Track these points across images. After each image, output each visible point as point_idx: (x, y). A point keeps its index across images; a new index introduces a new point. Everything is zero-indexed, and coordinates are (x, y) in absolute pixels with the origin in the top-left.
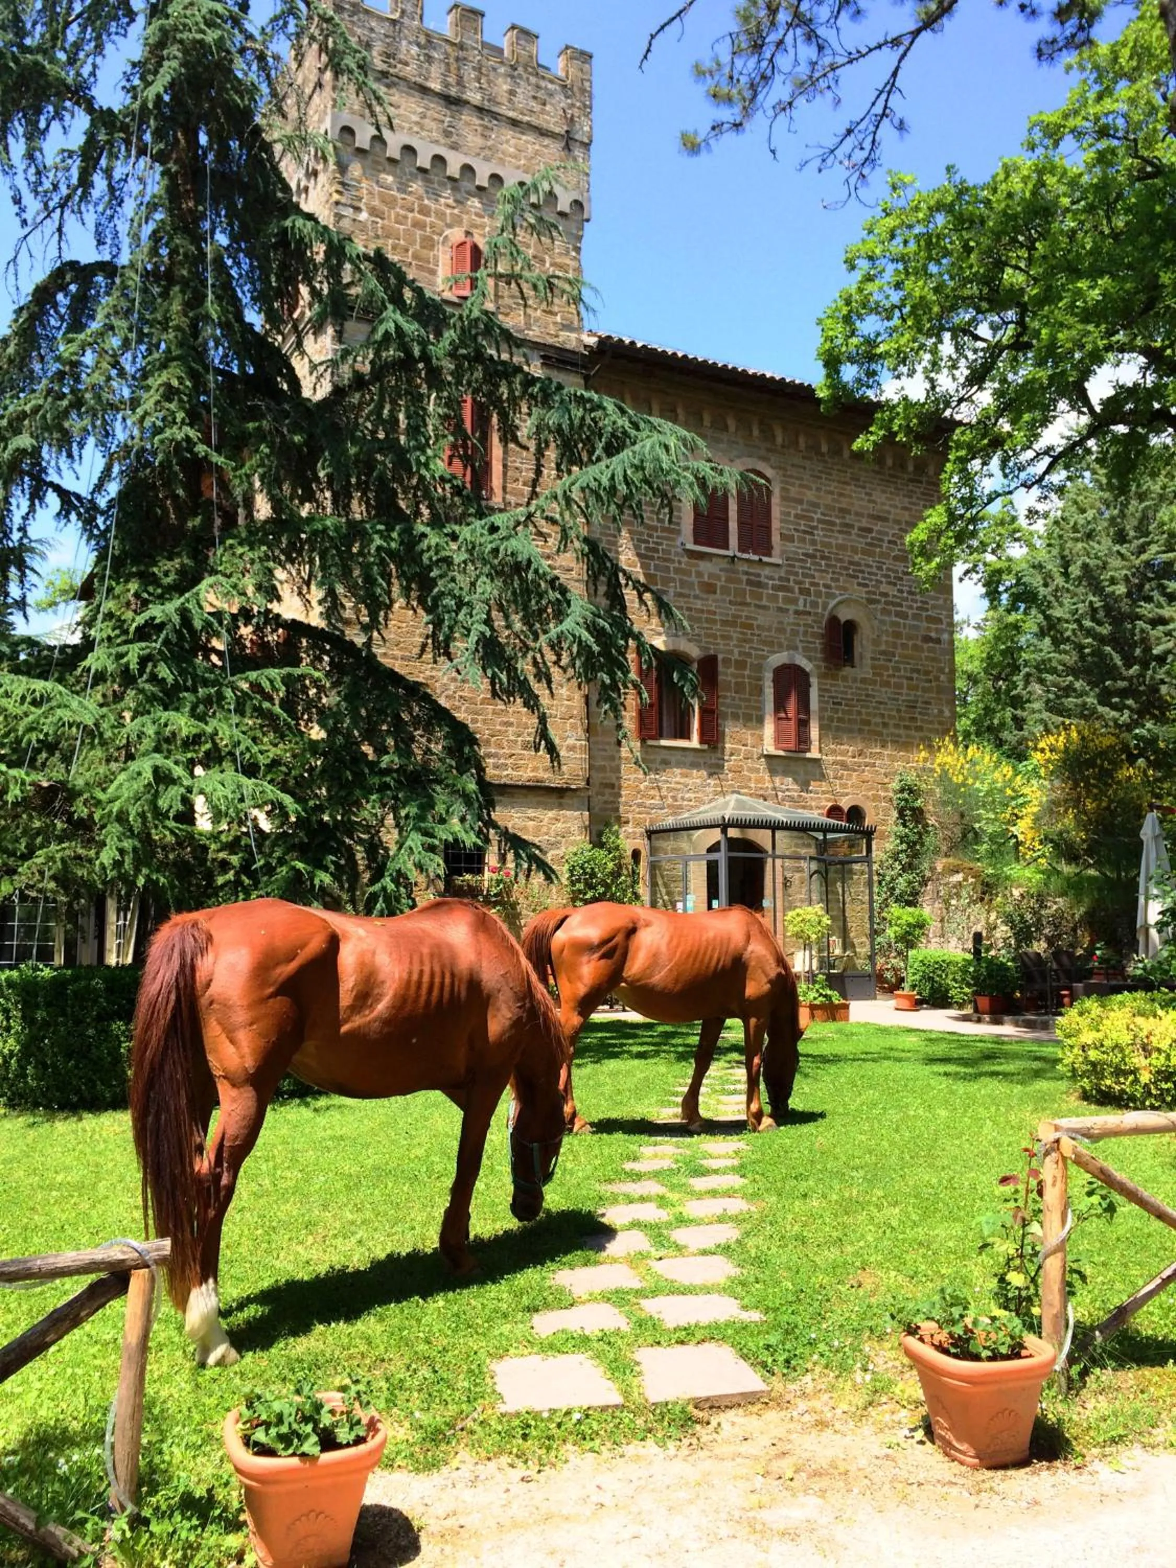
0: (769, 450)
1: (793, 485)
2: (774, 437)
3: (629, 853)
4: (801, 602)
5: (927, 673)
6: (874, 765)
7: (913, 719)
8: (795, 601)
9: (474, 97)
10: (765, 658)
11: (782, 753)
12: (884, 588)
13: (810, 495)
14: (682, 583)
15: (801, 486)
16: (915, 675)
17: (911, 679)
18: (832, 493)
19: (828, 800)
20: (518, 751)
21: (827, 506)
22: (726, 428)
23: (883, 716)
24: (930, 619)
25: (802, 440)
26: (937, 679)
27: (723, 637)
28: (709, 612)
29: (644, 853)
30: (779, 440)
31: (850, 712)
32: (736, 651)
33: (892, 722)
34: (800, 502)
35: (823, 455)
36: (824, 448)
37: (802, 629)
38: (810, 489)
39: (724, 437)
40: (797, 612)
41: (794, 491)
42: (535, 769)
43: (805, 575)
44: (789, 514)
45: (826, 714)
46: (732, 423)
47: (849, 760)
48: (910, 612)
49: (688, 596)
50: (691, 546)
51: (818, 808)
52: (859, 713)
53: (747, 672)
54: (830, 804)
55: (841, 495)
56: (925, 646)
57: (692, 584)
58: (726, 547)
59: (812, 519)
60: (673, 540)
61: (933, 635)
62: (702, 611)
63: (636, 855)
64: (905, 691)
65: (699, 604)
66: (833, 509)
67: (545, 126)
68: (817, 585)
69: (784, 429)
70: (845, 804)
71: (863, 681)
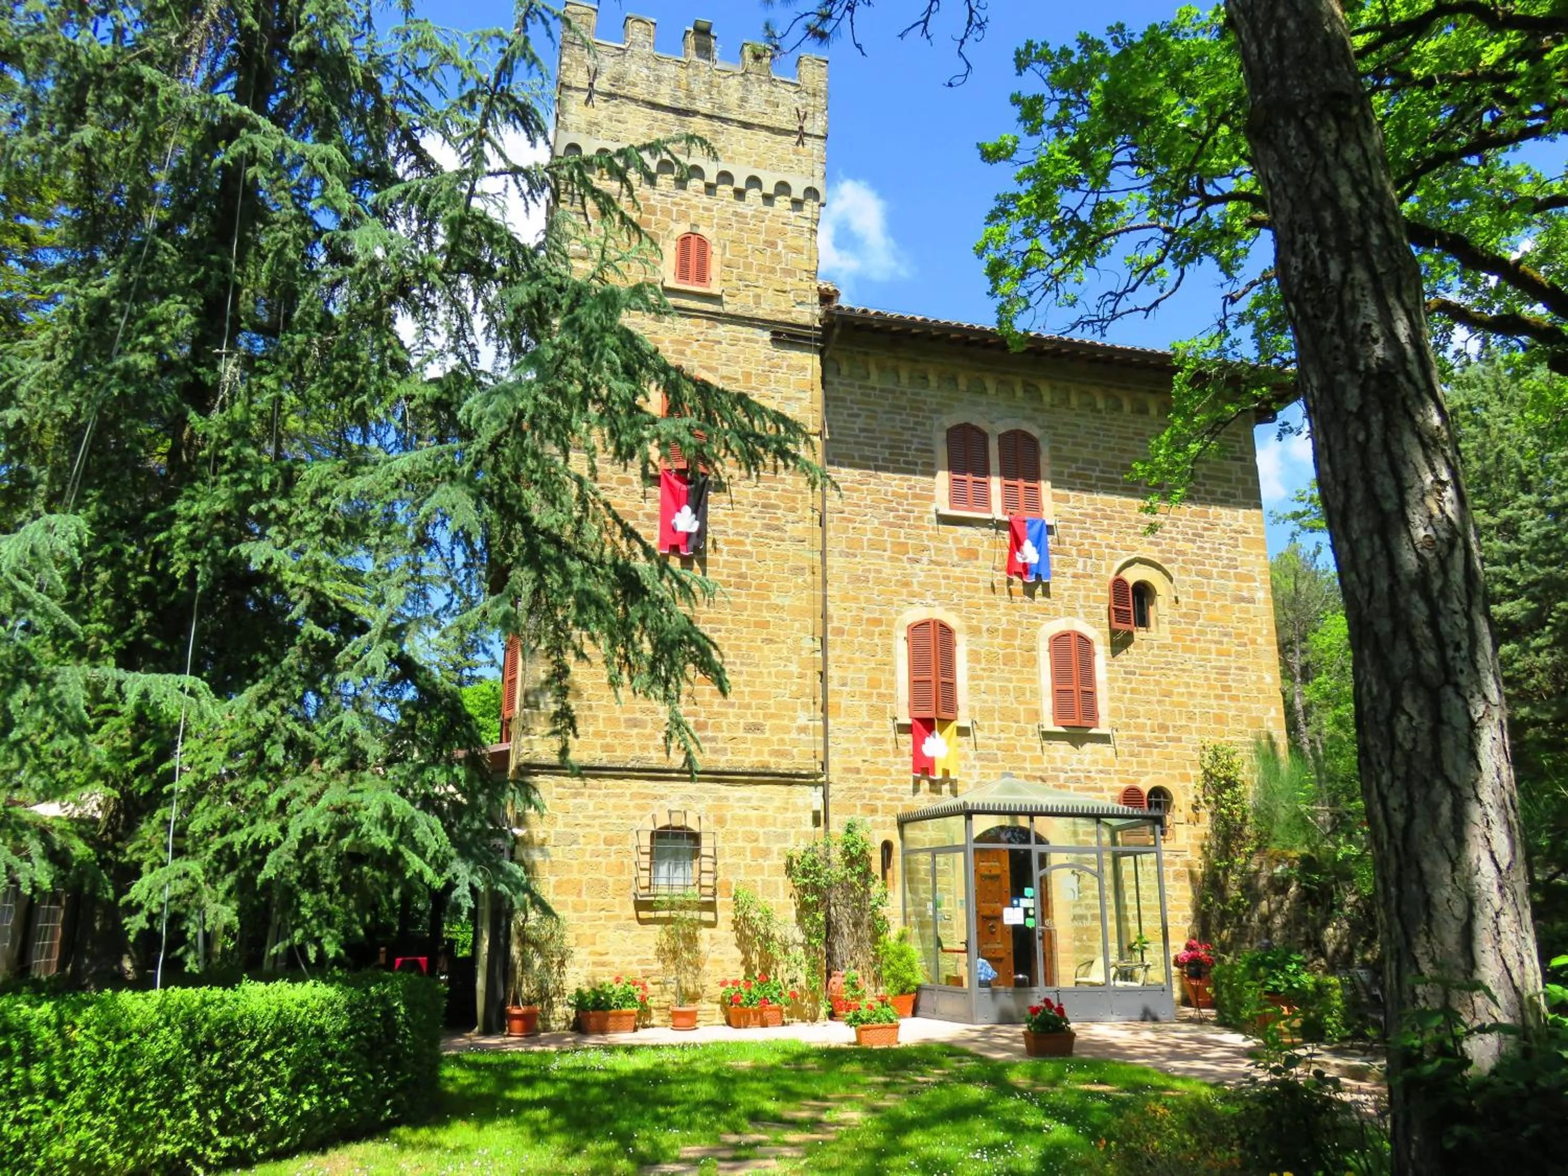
0: (1035, 410)
1: (1066, 443)
2: (1041, 396)
3: (878, 844)
4: (1080, 565)
5: (1240, 636)
6: (1179, 740)
7: (1226, 688)
8: (1073, 565)
9: (703, 106)
10: (1038, 626)
11: (1062, 730)
12: (1180, 545)
13: (1086, 453)
14: (938, 550)
15: (1075, 444)
16: (1225, 639)
17: (1221, 643)
18: (1113, 449)
19: (1121, 780)
20: (740, 733)
21: (1106, 464)
22: (984, 390)
23: (1187, 685)
24: (1241, 578)
25: (1074, 401)
26: (1253, 642)
27: (988, 605)
28: (970, 580)
29: (897, 844)
30: (1047, 398)
31: (1146, 682)
32: (1004, 619)
33: (1199, 691)
34: (1075, 460)
35: (1100, 411)
36: (1101, 405)
37: (1082, 593)
38: (1086, 446)
39: (983, 399)
40: (1075, 576)
41: (1066, 451)
42: (759, 753)
43: (1082, 536)
44: (1061, 474)
45: (1116, 685)
46: (991, 385)
47: (1147, 735)
48: (1215, 570)
49: (946, 564)
50: (946, 511)
51: (1110, 789)
52: (1158, 683)
53: (1017, 642)
54: (1124, 786)
55: (1124, 451)
56: (1236, 606)
57: (950, 550)
58: (990, 511)
59: (1090, 478)
60: (926, 506)
61: (1245, 594)
62: (962, 579)
63: (887, 847)
64: (1213, 656)
65: (958, 571)
66: (1114, 465)
67: (777, 125)
68: (1099, 545)
69: (1053, 388)
70: (1145, 785)
71: (1162, 647)
